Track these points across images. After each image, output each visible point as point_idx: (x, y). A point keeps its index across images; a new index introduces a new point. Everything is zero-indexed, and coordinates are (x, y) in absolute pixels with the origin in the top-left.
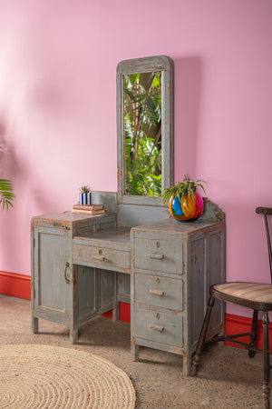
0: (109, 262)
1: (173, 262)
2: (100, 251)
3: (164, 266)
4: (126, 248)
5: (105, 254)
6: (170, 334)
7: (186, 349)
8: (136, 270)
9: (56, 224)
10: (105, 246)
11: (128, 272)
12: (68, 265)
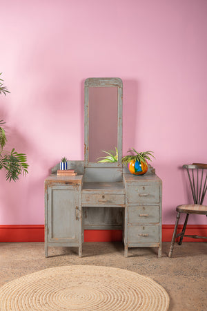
0: (110, 202)
1: (154, 196)
2: (103, 197)
3: (148, 199)
4: (122, 192)
5: (107, 198)
6: (152, 237)
7: (161, 243)
8: (130, 204)
9: (67, 183)
10: (107, 193)
11: (124, 206)
12: (77, 208)
